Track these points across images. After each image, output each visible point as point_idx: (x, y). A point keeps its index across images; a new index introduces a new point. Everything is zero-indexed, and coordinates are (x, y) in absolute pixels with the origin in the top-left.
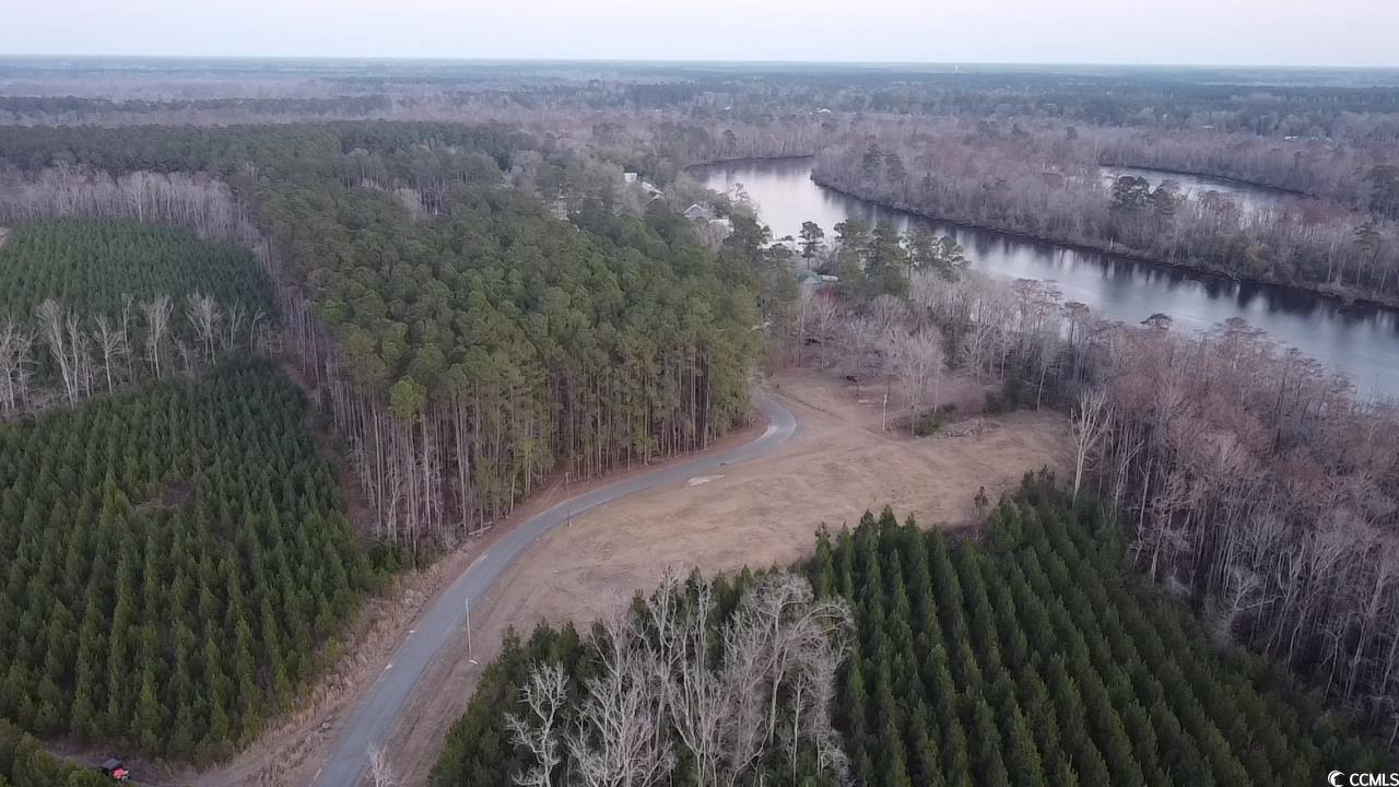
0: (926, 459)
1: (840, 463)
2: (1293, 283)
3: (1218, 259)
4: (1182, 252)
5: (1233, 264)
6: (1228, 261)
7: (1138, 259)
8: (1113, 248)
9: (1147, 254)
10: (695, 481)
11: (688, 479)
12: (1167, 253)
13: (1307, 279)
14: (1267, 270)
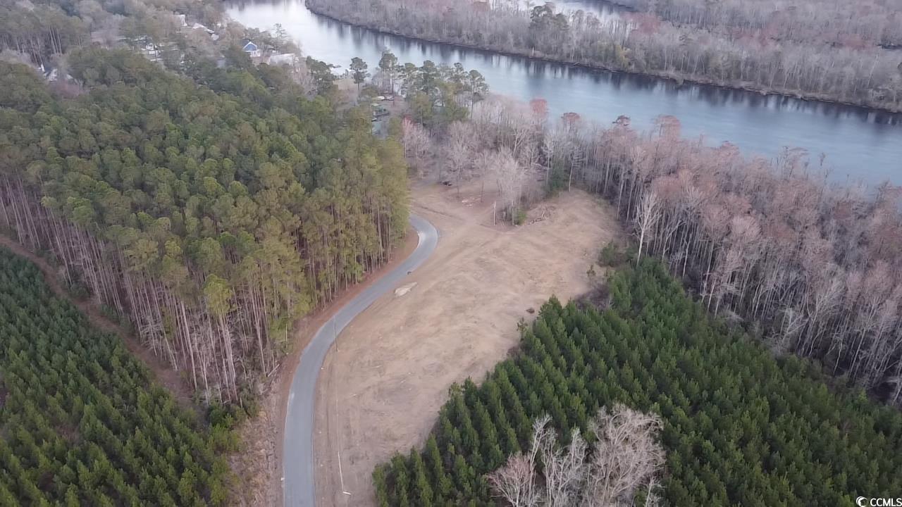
0: (532, 244)
1: (483, 257)
2: (645, 72)
3: (600, 59)
4: (578, 55)
5: (609, 61)
6: (606, 60)
7: (550, 61)
8: (534, 54)
9: (556, 57)
10: (402, 292)
11: (395, 291)
12: (568, 56)
13: (653, 68)
14: (630, 64)
